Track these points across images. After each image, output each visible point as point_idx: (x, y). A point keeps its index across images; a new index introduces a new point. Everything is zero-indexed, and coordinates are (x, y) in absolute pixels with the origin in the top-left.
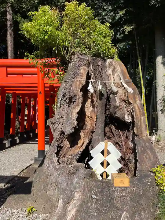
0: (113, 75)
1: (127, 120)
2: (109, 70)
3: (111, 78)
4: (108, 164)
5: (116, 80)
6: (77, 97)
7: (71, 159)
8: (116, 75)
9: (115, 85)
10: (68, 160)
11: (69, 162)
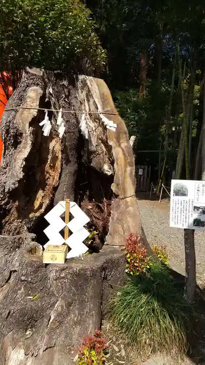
0: (88, 101)
1: (107, 172)
2: (82, 92)
3: (85, 106)
4: (71, 233)
5: (92, 110)
6: (24, 135)
7: (20, 227)
8: (92, 101)
9: (91, 118)
10: (16, 229)
11: (16, 231)
